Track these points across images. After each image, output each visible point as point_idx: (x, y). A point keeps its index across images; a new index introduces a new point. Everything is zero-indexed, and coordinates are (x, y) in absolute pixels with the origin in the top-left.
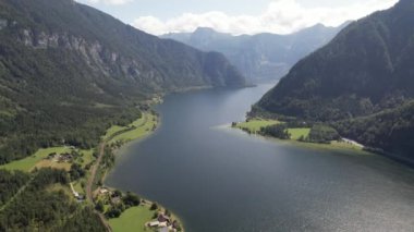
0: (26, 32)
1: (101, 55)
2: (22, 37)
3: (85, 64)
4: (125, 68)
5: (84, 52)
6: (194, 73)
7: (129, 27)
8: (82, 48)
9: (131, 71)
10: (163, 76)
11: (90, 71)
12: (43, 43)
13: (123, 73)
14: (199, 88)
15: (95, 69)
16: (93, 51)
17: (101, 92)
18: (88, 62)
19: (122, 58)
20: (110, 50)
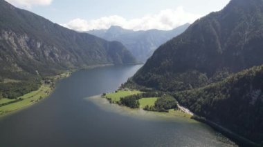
1: (28, 43)
3: (11, 49)
4: (47, 54)
5: (13, 42)
6: (100, 56)
7: (56, 25)
8: (11, 39)
9: (52, 54)
10: (77, 58)
11: (15, 55)
13: (44, 56)
14: (103, 65)
15: (19, 53)
16: (23, 40)
17: (19, 70)
19: (45, 46)
20: (36, 40)
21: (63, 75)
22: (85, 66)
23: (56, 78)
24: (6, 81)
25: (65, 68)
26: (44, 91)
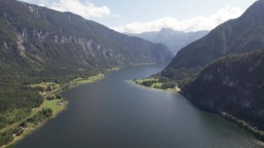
0: (56, 37)
1: (93, 45)
2: (54, 39)
3: (82, 50)
4: (104, 54)
5: (83, 45)
6: (146, 56)
8: (82, 43)
9: (107, 54)
10: (126, 57)
11: (84, 54)
12: (62, 41)
13: (102, 55)
14: (147, 64)
15: (87, 53)
16: (89, 44)
17: (86, 64)
18: (84, 50)
19: (103, 48)
20: (98, 43)
21: (114, 69)
22: (132, 64)
23: (108, 70)
24: (80, 69)
25: (116, 64)
26: (100, 76)
